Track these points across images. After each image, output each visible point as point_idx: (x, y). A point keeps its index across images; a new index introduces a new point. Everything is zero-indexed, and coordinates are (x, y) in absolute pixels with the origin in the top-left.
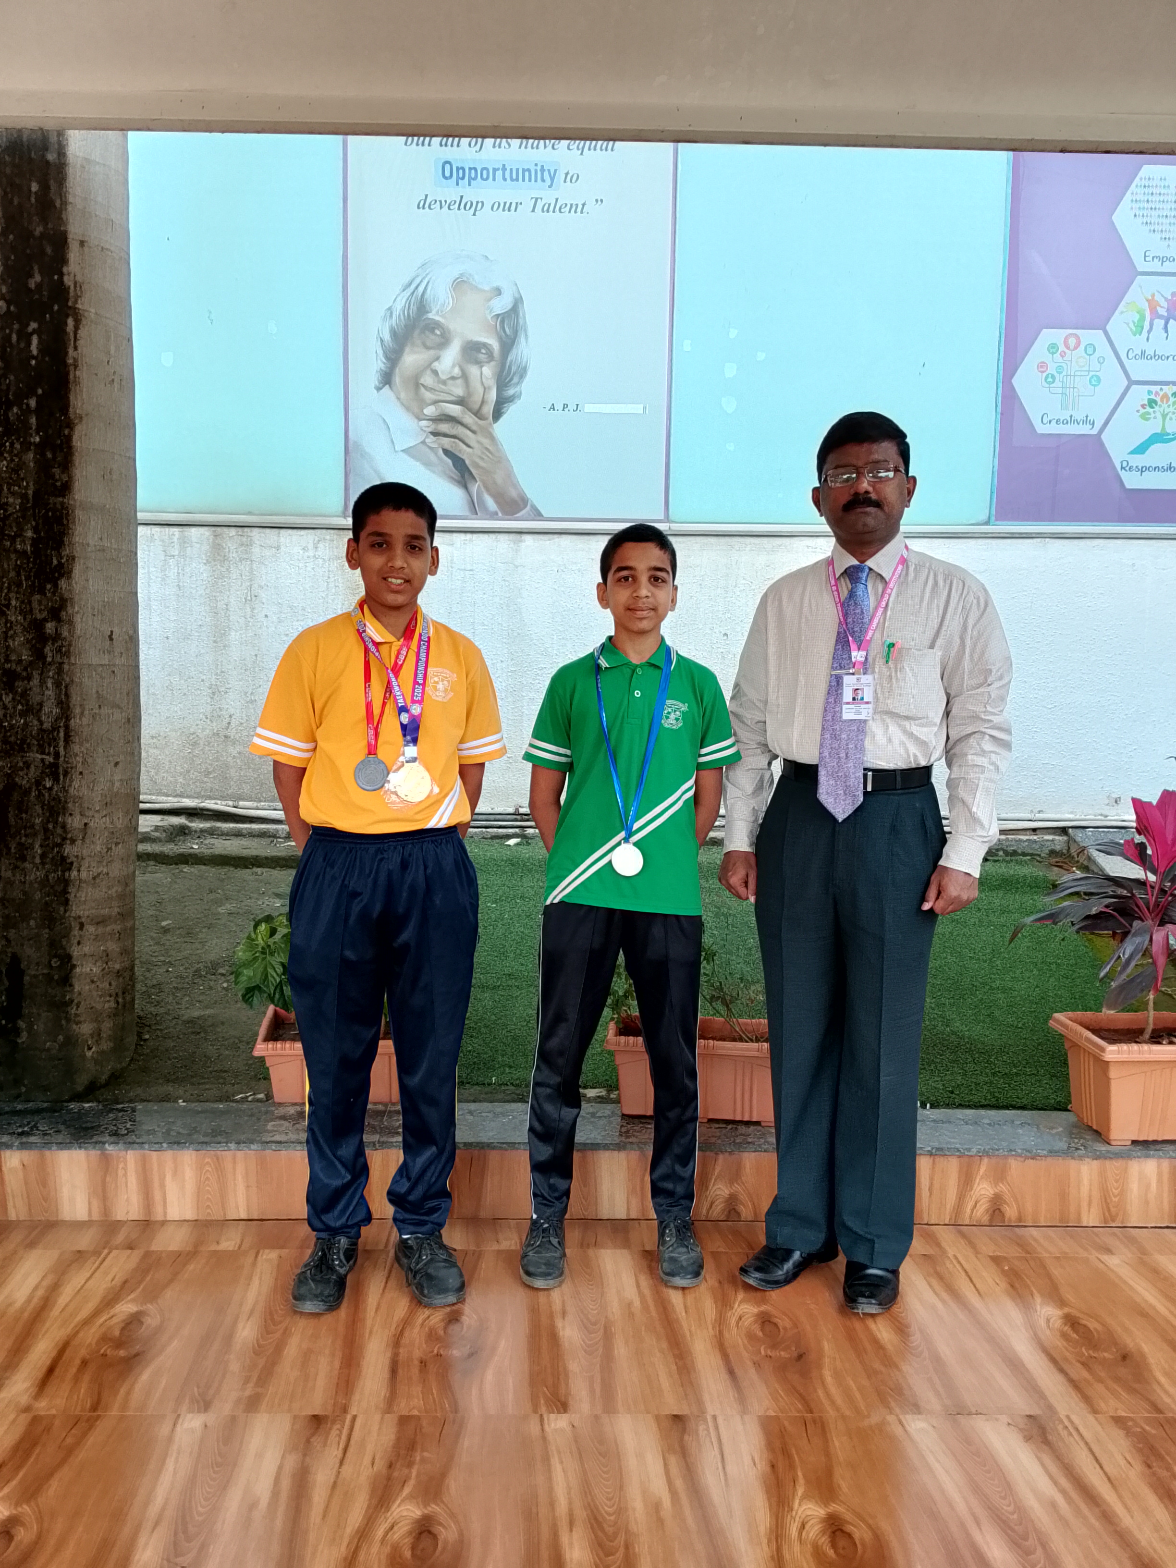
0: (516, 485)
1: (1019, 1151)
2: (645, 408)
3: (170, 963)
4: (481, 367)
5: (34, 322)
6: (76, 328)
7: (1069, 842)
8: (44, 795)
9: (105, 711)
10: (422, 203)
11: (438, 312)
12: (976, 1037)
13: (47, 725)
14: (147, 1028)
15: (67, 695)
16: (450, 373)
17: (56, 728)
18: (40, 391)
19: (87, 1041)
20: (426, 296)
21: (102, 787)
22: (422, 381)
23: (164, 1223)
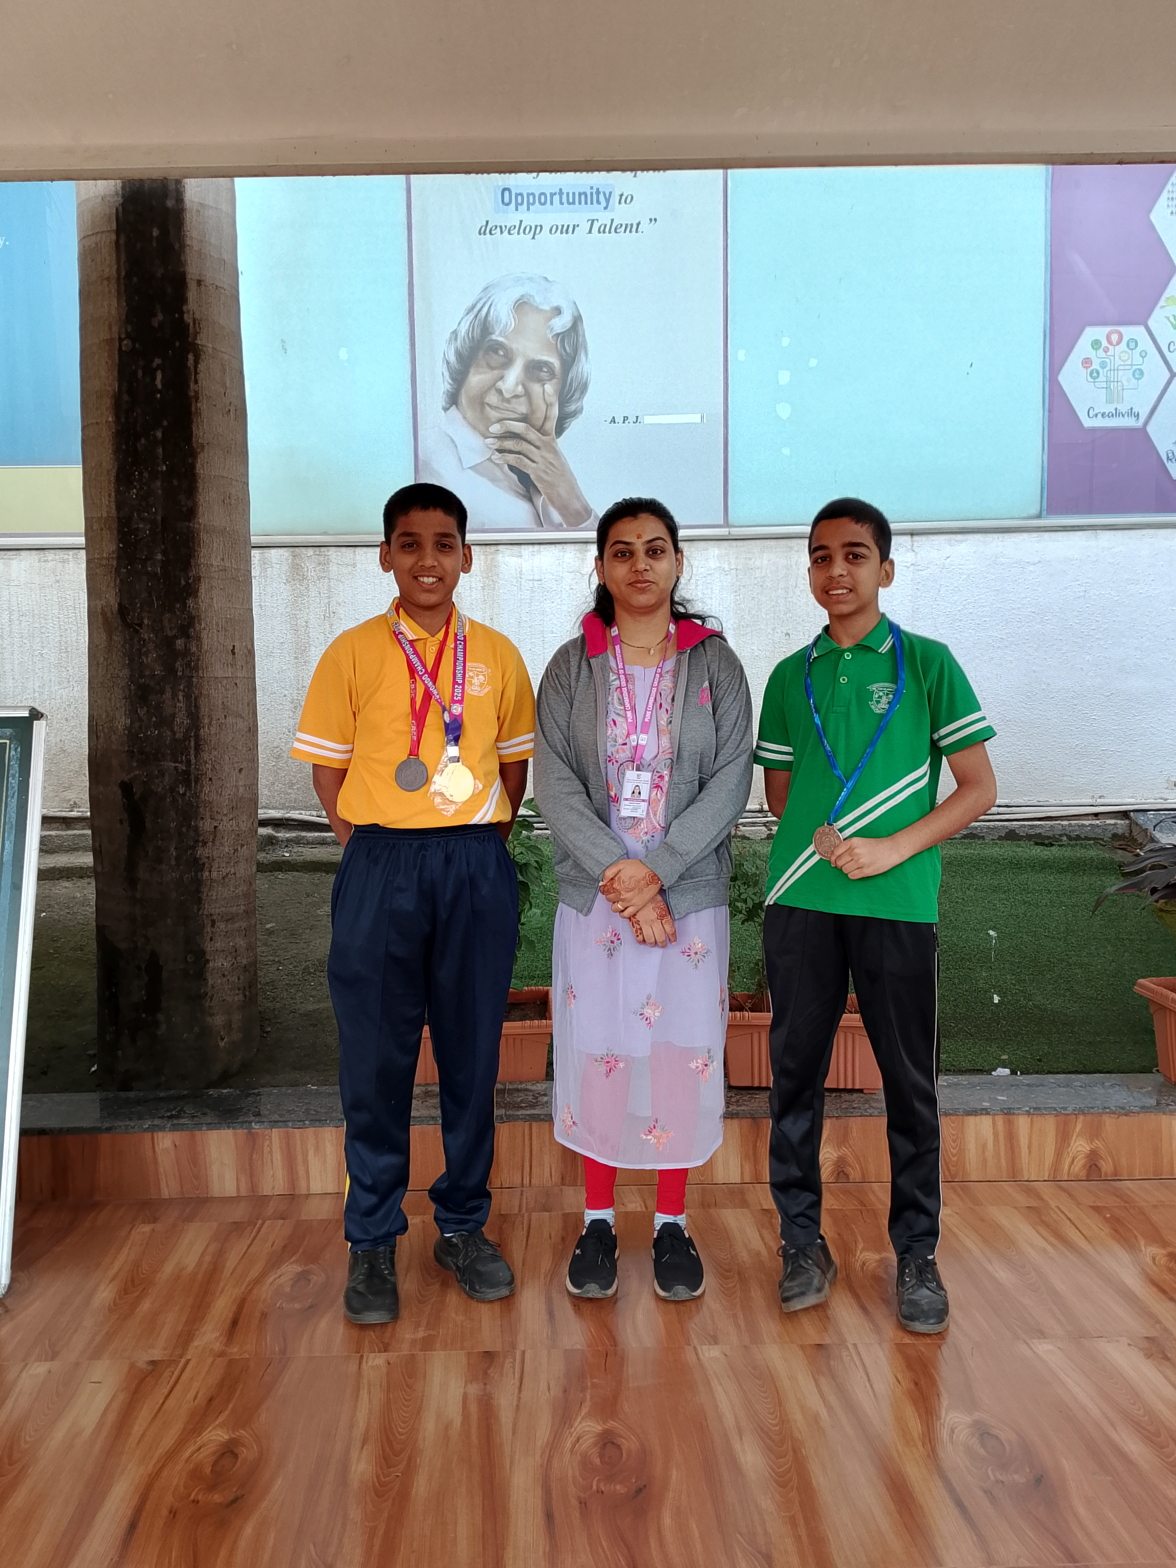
0: (579, 497)
1: (1113, 1108)
2: (702, 417)
3: (279, 962)
4: (543, 385)
5: (158, 358)
6: (196, 363)
7: (1130, 826)
8: (178, 801)
9: (230, 720)
10: (483, 228)
11: (501, 331)
12: (1059, 1010)
13: (179, 736)
14: (267, 1022)
15: (197, 707)
16: (514, 391)
17: (187, 738)
18: (165, 423)
19: (220, 1032)
20: (490, 319)
21: (229, 792)
22: (487, 400)
23: (308, 1196)
